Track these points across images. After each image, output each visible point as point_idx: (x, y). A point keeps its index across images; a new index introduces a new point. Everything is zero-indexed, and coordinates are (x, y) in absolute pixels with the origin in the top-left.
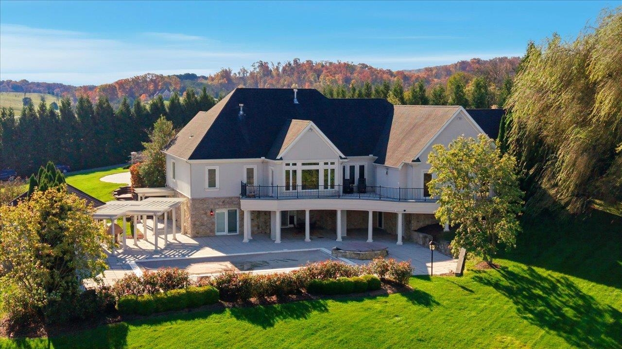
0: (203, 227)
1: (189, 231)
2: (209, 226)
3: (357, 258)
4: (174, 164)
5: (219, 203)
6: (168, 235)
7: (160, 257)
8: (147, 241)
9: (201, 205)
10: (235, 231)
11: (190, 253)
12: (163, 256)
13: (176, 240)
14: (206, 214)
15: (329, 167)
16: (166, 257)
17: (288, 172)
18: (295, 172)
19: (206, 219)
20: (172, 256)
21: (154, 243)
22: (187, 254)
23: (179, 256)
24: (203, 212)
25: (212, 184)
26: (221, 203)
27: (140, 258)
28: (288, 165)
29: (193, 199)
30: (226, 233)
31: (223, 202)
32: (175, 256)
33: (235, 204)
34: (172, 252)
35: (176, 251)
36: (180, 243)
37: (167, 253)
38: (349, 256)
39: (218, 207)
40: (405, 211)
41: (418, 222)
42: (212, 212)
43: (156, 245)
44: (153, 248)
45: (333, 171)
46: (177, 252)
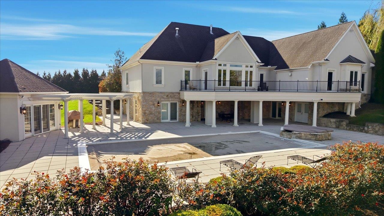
0: (151, 116)
1: (140, 119)
2: (156, 114)
3: (314, 139)
4: (127, 74)
5: (164, 97)
6: (123, 123)
7: (116, 139)
8: (105, 126)
9: (150, 98)
10: (176, 119)
11: (145, 135)
12: (119, 138)
13: (130, 125)
14: (154, 105)
15: (249, 69)
16: (122, 139)
17: (220, 71)
18: (225, 71)
19: (154, 109)
20: (129, 138)
21: (110, 127)
22: (143, 136)
23: (136, 138)
24: (151, 103)
25: (159, 82)
26: (165, 97)
27: (94, 141)
28: (220, 65)
29: (144, 93)
30: (169, 120)
31: (167, 96)
32: (131, 138)
33: (176, 98)
34: (128, 135)
35: (131, 133)
36: (134, 127)
37: (123, 135)
38: (304, 137)
39: (163, 100)
40: (322, 100)
41: (323, 110)
42: (158, 103)
43: (112, 128)
44: (109, 131)
45: (251, 72)
46: (133, 135)
